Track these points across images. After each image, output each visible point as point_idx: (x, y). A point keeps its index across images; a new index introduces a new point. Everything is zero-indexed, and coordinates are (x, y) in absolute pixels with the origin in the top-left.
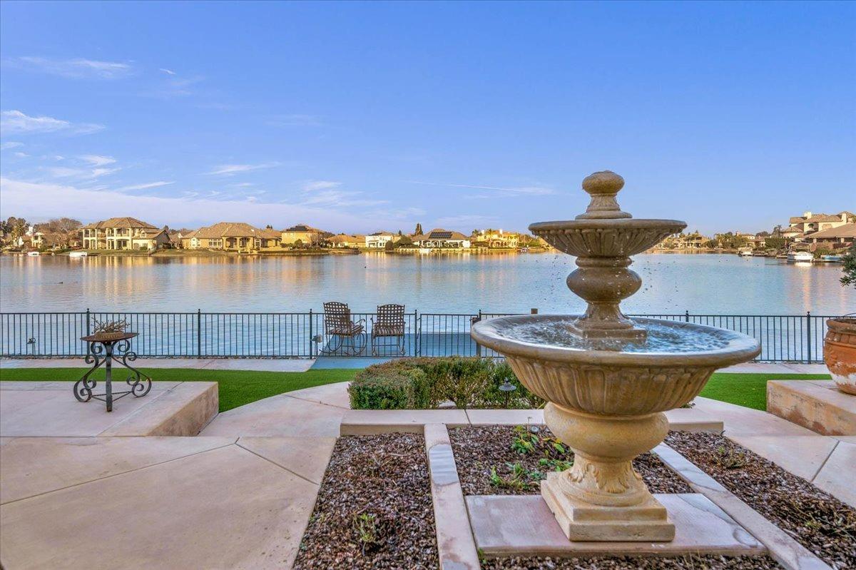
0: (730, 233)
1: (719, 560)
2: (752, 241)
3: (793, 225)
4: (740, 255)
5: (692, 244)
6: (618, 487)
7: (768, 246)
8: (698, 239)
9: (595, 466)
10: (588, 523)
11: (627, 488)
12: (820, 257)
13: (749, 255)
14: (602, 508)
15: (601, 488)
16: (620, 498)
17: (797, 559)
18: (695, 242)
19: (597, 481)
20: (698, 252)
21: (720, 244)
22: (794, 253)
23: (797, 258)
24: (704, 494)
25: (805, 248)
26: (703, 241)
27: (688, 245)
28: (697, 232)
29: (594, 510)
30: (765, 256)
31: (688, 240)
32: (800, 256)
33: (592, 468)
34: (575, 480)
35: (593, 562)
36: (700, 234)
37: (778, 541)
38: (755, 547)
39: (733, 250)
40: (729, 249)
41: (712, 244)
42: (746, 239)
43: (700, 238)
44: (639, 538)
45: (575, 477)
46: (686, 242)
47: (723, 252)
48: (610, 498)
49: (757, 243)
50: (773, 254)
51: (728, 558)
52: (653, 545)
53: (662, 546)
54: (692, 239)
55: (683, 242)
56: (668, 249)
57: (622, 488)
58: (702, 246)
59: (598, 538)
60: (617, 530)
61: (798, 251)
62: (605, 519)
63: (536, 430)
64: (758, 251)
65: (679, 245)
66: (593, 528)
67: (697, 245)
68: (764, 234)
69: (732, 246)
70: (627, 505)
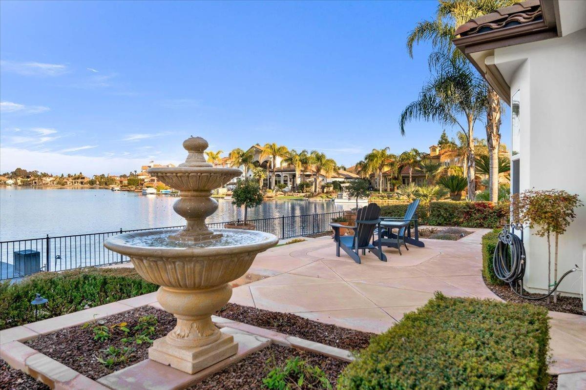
0: (103, 175)
1: (259, 354)
2: (118, 180)
3: (143, 171)
4: (113, 190)
5: (78, 182)
6: (210, 332)
7: (129, 184)
8: (82, 178)
9: (196, 323)
10: (201, 359)
11: (213, 330)
12: (159, 191)
13: (118, 190)
14: (206, 347)
15: (202, 335)
16: (213, 338)
17: (286, 339)
18: (80, 180)
19: (199, 332)
20: (82, 188)
21: (98, 183)
22: (146, 188)
23: (147, 192)
24: (228, 327)
25: (151, 185)
26: (85, 181)
27: (75, 183)
28: (81, 173)
29: (202, 350)
30: (128, 191)
31: (75, 179)
32: (149, 190)
33: (195, 325)
34: (184, 337)
35: (209, 381)
36: (84, 175)
37: (274, 336)
38: (268, 341)
39: (106, 187)
40: (104, 186)
41: (92, 183)
42: (115, 179)
43: (84, 178)
44: (224, 358)
45: (183, 335)
46: (74, 181)
47: (100, 188)
48: (209, 339)
49: (121, 182)
50: (132, 189)
51: (261, 351)
52: (231, 359)
53: (234, 357)
54: (78, 178)
55: (71, 181)
56: (60, 186)
57: (212, 332)
58: (85, 184)
59: (206, 366)
60: (214, 357)
61: (148, 187)
62: (208, 353)
63: (103, 322)
64: (124, 188)
65: (68, 183)
66: (204, 361)
67: (82, 183)
68: (124, 176)
69: (106, 184)
70: (216, 341)
